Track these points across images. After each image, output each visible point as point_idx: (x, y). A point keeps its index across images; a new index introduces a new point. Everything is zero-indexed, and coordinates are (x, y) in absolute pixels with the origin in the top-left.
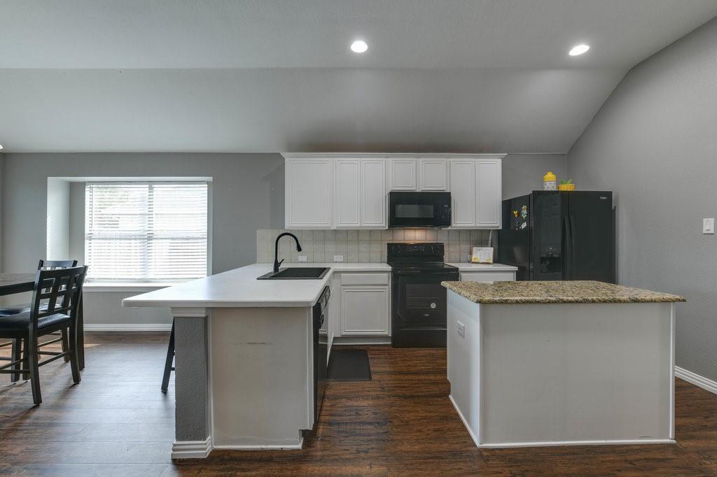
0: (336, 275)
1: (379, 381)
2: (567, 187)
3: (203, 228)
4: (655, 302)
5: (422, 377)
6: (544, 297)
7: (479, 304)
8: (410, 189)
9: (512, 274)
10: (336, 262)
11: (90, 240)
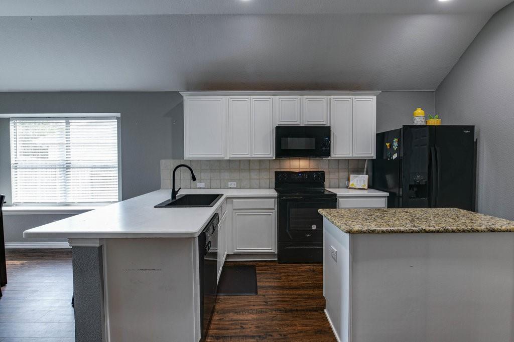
0: (228, 200)
1: (264, 296)
2: (435, 122)
3: (114, 158)
4: (510, 231)
5: (302, 292)
6: (408, 227)
7: (348, 234)
8: (295, 123)
9: (384, 199)
10: (230, 188)
11: (16, 169)
